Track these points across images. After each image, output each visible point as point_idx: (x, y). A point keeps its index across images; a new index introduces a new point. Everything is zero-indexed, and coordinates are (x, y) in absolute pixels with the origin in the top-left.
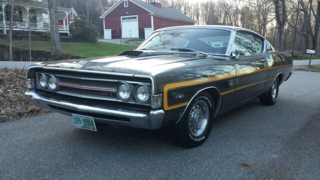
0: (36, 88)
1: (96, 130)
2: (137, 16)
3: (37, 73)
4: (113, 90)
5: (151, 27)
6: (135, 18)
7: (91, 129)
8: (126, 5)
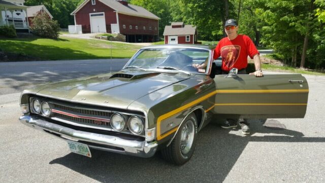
0: (30, 111)
1: (91, 156)
2: (104, 13)
3: (30, 98)
4: (107, 120)
5: (116, 23)
6: (102, 15)
7: (86, 154)
8: (94, 3)
